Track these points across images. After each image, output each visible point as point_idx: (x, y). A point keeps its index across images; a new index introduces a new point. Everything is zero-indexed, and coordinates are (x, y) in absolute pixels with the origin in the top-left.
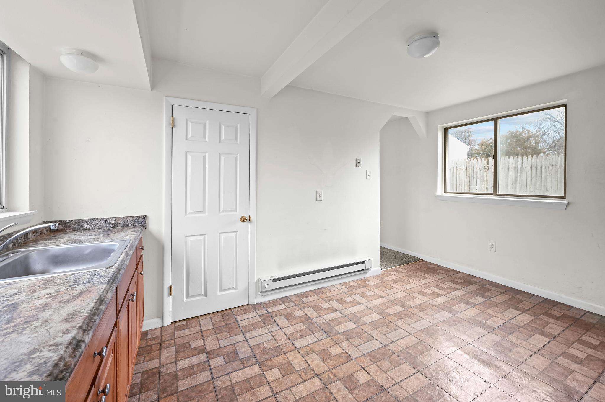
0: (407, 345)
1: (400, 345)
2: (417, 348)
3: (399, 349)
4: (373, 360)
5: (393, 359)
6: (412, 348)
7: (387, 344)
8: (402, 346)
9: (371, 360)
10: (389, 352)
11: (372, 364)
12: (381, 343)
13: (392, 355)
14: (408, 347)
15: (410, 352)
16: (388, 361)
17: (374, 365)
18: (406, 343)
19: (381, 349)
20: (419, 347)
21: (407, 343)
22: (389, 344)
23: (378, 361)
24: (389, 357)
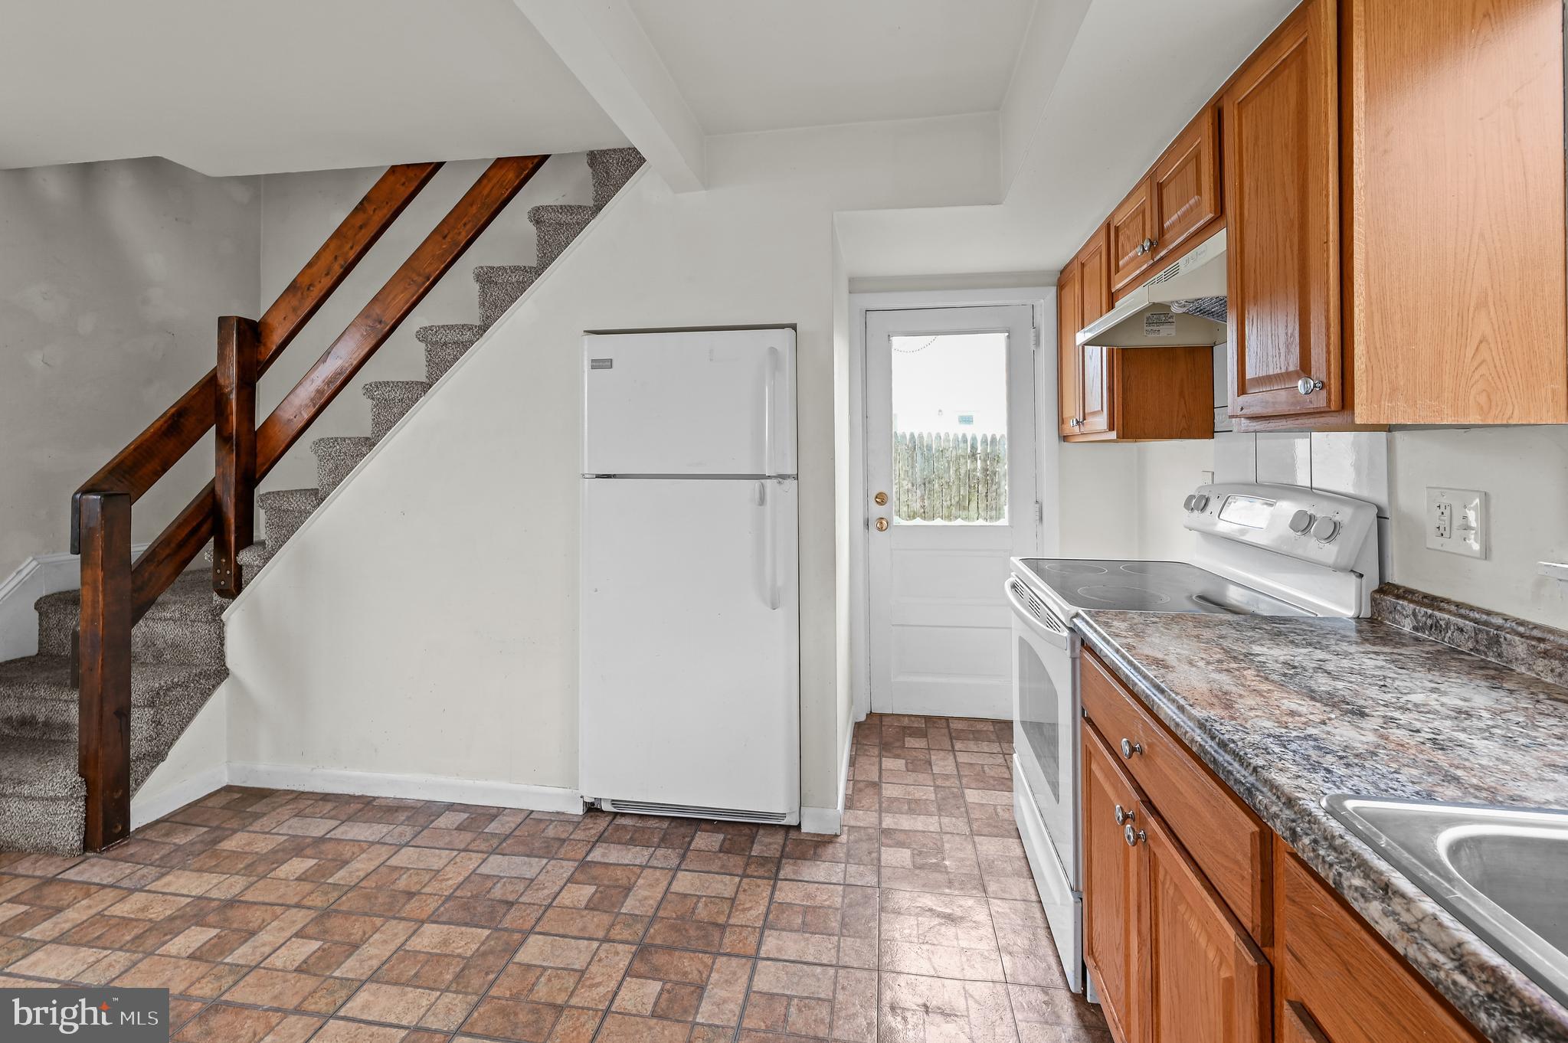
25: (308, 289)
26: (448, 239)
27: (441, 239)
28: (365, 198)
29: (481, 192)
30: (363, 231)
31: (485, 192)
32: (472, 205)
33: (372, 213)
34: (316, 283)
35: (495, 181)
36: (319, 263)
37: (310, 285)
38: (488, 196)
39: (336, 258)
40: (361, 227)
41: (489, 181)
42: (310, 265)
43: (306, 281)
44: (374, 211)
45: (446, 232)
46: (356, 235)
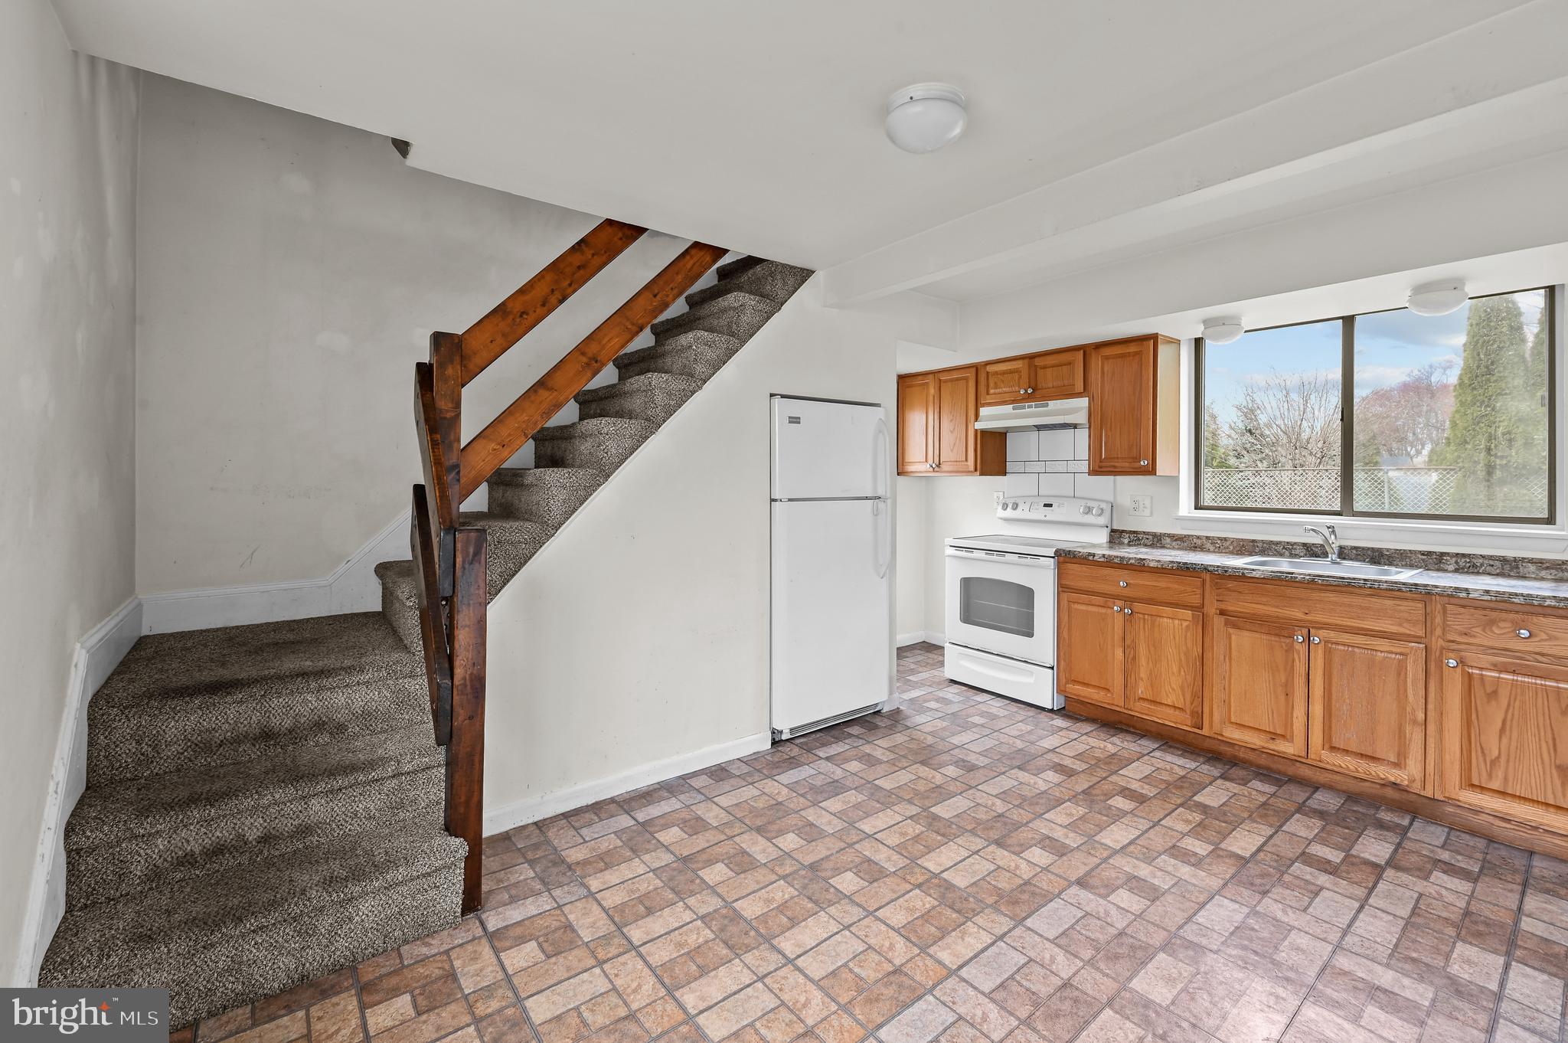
0: (964, 933)
1: (981, 931)
2: (936, 927)
3: (981, 920)
4: (1033, 888)
5: (991, 895)
6: (950, 926)
7: (1014, 928)
8: (975, 930)
9: (1038, 887)
10: (1003, 909)
11: (1031, 878)
12: (1029, 929)
13: (996, 902)
14: (960, 926)
15: (954, 915)
16: (1000, 889)
17: (1026, 877)
18: (967, 939)
19: (1024, 915)
20: (933, 929)
21: (963, 939)
22: (1010, 931)
23: (1021, 886)
24: (1001, 897)
25: (521, 316)
26: (658, 298)
27: (651, 296)
28: (582, 240)
29: (684, 266)
30: (582, 272)
31: (689, 266)
32: (677, 274)
33: (590, 257)
34: (531, 313)
35: (695, 259)
36: (534, 292)
37: (523, 313)
38: (690, 270)
39: (553, 291)
40: (579, 268)
41: (692, 257)
42: (521, 291)
43: (518, 307)
44: (593, 255)
45: (656, 291)
46: (574, 274)
